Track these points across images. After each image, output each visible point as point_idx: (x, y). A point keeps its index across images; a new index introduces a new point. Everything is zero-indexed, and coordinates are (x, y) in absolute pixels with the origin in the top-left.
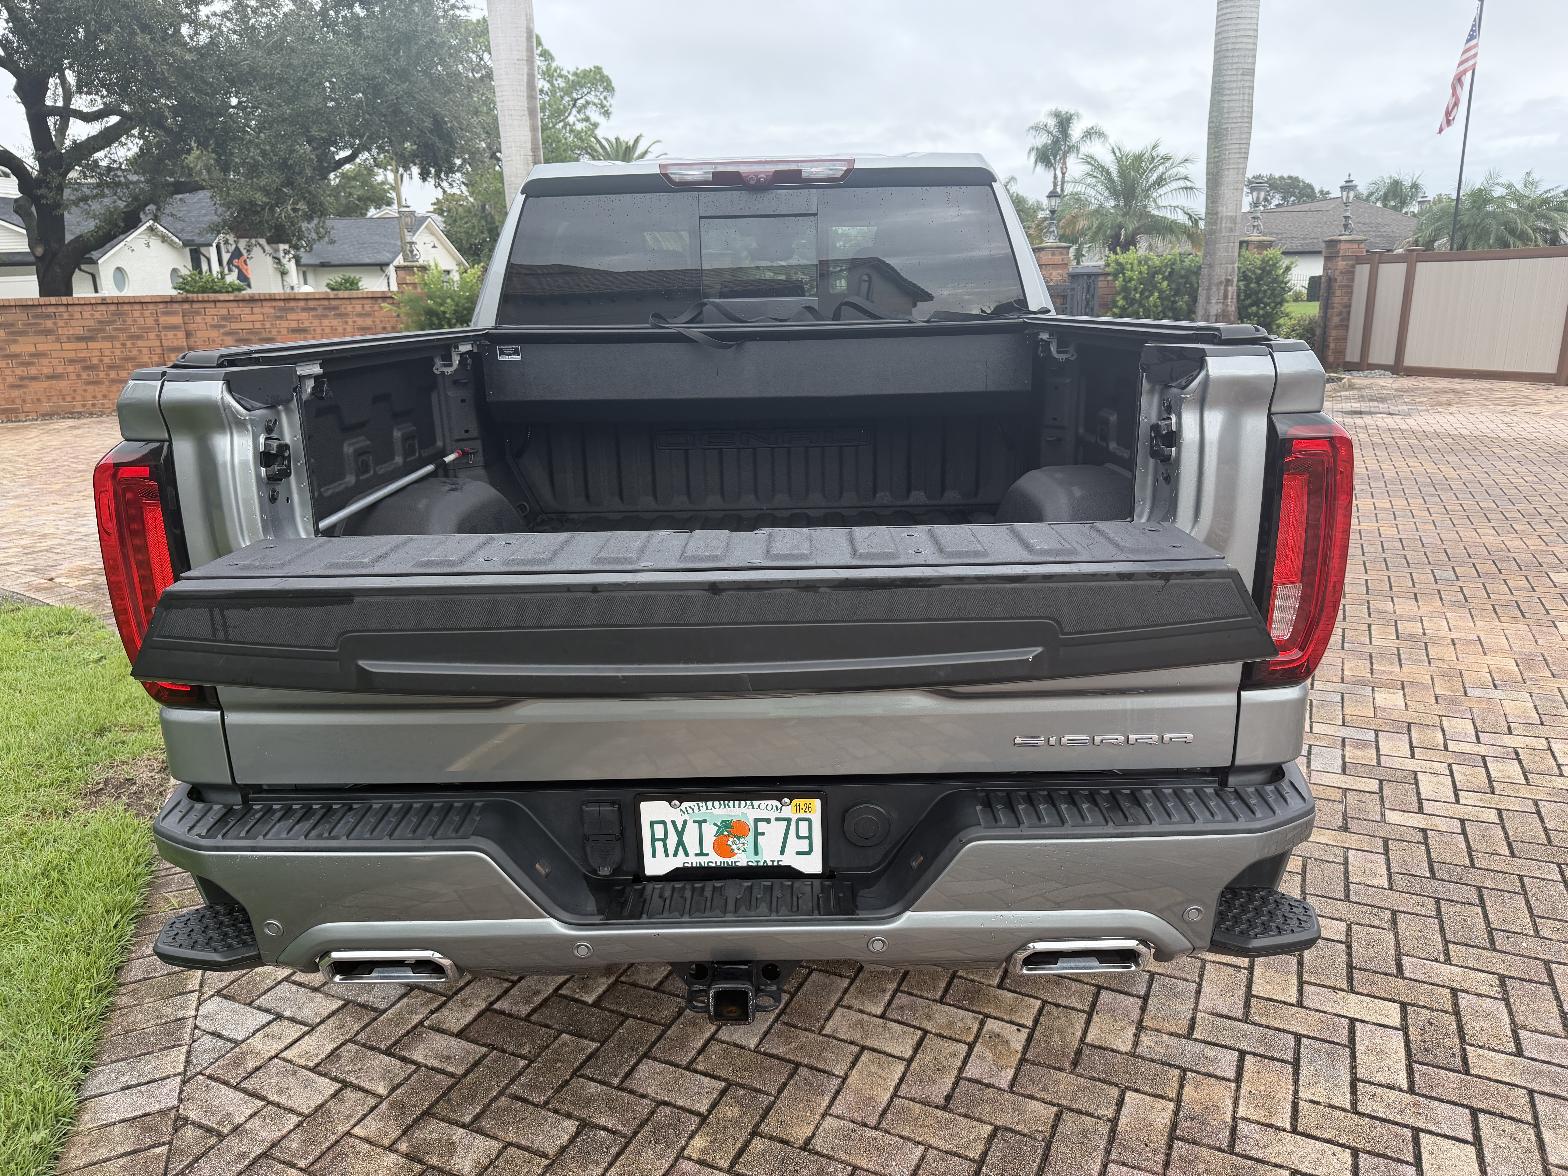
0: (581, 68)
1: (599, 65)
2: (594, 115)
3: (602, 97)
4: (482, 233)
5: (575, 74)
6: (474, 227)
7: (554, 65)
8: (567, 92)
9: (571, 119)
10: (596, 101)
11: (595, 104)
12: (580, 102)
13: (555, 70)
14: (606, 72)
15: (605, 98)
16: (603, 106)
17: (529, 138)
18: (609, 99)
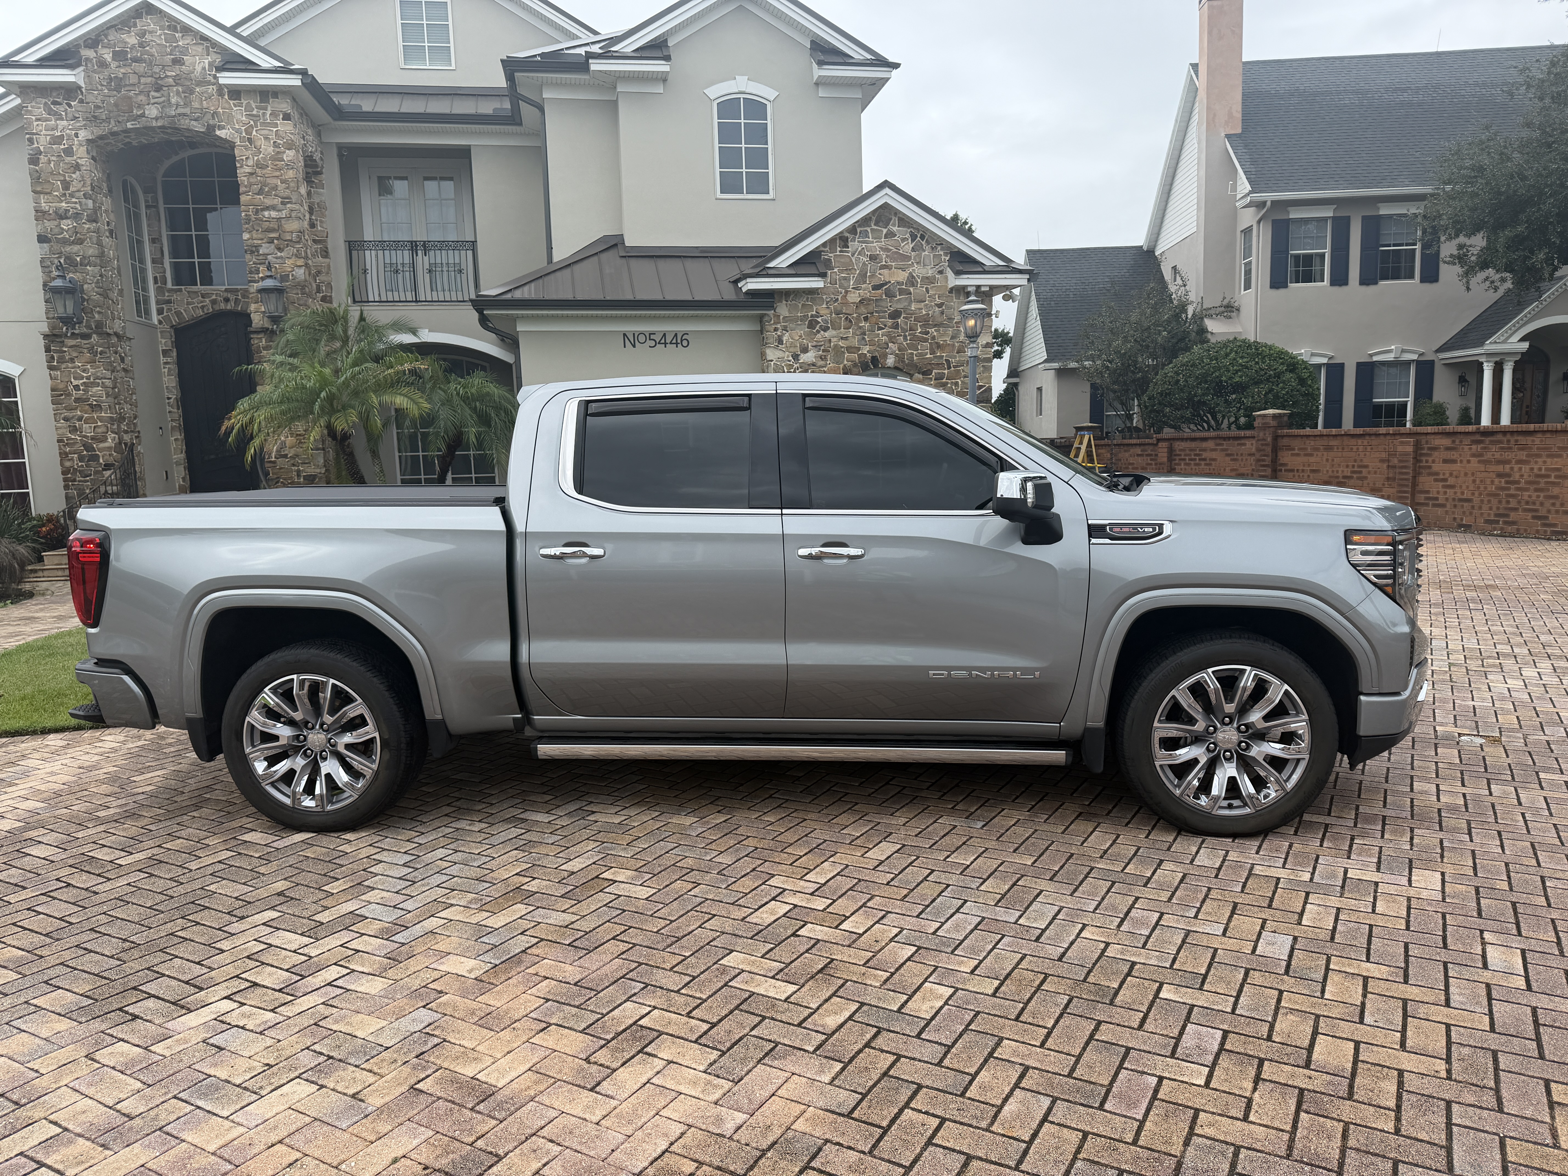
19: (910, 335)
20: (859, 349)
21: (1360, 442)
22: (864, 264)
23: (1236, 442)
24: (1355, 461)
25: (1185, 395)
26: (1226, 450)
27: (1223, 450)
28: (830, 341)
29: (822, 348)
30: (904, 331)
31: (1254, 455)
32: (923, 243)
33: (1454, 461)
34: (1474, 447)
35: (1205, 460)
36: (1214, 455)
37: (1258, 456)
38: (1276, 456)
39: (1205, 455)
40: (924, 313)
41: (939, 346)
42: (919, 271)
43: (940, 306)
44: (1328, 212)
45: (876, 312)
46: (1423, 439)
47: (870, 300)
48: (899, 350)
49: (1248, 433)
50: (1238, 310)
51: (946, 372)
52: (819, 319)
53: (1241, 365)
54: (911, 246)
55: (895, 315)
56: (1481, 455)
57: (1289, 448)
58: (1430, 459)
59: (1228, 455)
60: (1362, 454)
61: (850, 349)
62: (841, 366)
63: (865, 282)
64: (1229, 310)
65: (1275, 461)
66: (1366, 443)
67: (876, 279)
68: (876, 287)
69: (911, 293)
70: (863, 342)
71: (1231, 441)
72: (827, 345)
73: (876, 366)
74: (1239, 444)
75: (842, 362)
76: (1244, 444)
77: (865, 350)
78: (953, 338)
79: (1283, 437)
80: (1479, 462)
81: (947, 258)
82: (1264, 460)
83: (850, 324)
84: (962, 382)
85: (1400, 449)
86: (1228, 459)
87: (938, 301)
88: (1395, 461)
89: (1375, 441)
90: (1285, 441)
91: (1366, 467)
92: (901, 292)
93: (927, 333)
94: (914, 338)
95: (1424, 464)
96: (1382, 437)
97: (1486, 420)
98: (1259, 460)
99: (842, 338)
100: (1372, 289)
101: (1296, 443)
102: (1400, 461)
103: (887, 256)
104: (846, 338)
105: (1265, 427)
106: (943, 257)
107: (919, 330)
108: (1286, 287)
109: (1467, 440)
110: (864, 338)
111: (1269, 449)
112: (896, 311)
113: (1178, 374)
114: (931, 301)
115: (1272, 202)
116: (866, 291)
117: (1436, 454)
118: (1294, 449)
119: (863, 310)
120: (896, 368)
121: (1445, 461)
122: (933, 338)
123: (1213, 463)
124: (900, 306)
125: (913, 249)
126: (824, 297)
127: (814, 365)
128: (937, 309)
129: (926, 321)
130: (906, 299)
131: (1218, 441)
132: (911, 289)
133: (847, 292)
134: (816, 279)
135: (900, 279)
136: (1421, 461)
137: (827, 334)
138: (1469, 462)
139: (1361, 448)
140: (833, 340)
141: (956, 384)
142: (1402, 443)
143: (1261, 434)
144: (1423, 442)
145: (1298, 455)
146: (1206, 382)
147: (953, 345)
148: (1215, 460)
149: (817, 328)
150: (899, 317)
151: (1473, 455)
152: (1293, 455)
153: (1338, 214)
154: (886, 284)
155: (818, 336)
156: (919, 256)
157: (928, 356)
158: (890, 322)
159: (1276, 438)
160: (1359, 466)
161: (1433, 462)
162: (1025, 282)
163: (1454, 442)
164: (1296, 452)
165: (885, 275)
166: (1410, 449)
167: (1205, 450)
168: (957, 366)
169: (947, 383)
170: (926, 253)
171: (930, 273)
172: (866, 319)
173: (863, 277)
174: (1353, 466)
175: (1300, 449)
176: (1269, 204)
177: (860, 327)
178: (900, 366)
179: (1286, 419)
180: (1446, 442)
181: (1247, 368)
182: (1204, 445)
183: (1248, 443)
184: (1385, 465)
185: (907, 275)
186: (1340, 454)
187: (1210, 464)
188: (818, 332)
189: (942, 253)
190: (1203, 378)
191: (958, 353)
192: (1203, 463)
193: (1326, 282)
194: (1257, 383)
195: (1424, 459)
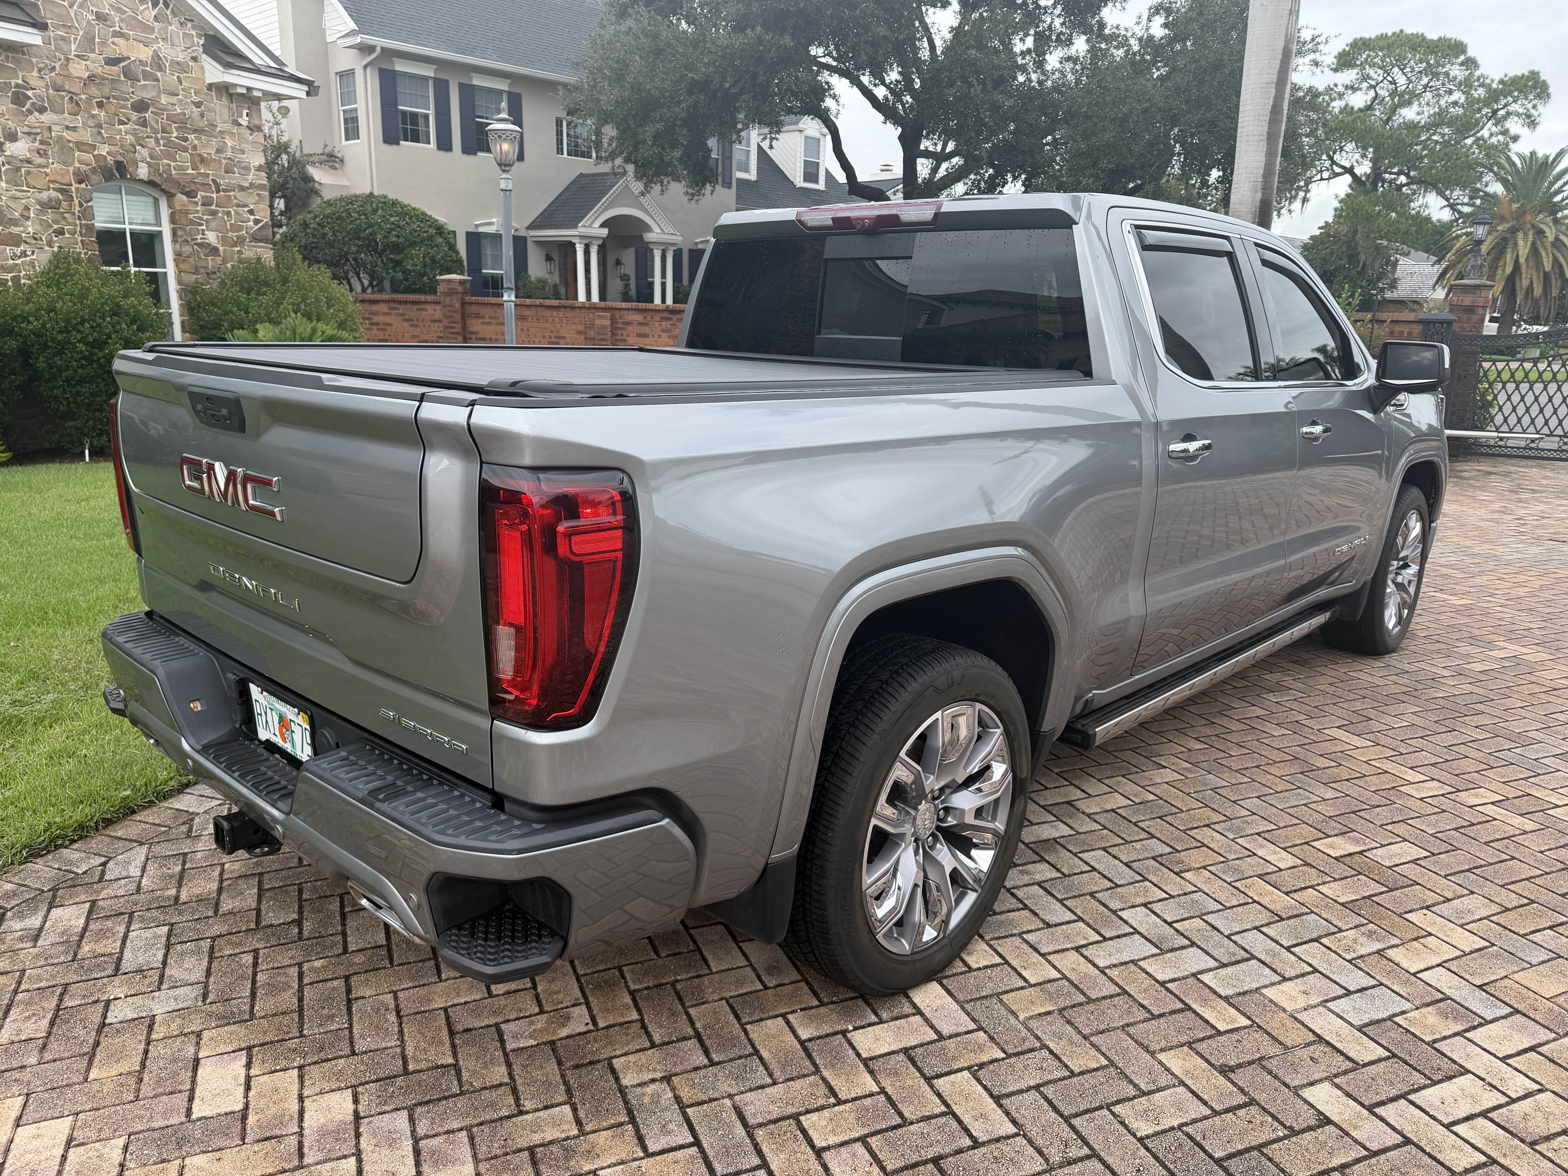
0: (1512, 74)
1: (1536, 69)
2: (1514, 126)
3: (1530, 106)
4: (1341, 259)
5: (1501, 82)
6: (1332, 253)
7: (1477, 73)
8: (1487, 102)
9: (1485, 133)
10: (1521, 111)
11: (1518, 115)
12: (1502, 112)
13: (1478, 80)
14: (1543, 77)
15: (1534, 107)
16: (1528, 116)
17: (1262, 164)
18: (1539, 107)
19: (163, 138)
20: (94, 147)
21: (555, 313)
22: (89, 22)
23: (415, 307)
24: (552, 332)
25: (336, 251)
26: (404, 315)
27: (398, 315)
28: (50, 129)
29: (39, 138)
30: (155, 131)
31: (439, 321)
32: (168, 12)
33: (646, 336)
34: (663, 323)
35: (377, 324)
36: (388, 319)
37: (446, 322)
38: (465, 324)
39: (376, 319)
40: (179, 111)
41: (203, 160)
42: (168, 52)
43: (198, 105)
44: (428, 71)
45: (114, 97)
46: (617, 314)
47: (103, 79)
48: (152, 157)
49: (430, 298)
50: (342, 161)
51: (214, 195)
52: (30, 93)
53: (393, 223)
54: (154, 13)
55: (141, 106)
56: (669, 331)
57: (478, 316)
58: (625, 333)
59: (406, 320)
60: (558, 326)
61: (80, 146)
62: (71, 169)
63: (93, 51)
64: (332, 160)
65: (464, 328)
66: (561, 315)
67: (109, 49)
68: (112, 62)
69: (158, 80)
70: (99, 138)
71: (408, 306)
72: (46, 134)
73: (123, 176)
74: (418, 309)
75: (72, 164)
76: (426, 310)
77: (104, 150)
78: (218, 151)
79: (471, 304)
80: (669, 337)
81: (202, 42)
82: (453, 328)
83: (77, 109)
84: (236, 212)
85: (598, 322)
86: (406, 324)
87: (196, 99)
88: (591, 333)
89: (570, 313)
90: (473, 309)
91: (564, 338)
92: (146, 76)
93: (186, 140)
94: (168, 143)
95: (619, 337)
96: (577, 310)
97: (582, 297)
98: (446, 327)
99: (67, 128)
100: (471, 158)
101: (483, 311)
102: (599, 334)
103: (122, 20)
104: (74, 129)
105: (451, 293)
106: (196, 39)
107: (175, 134)
108: (398, 144)
109: (657, 317)
110: (100, 133)
111: (458, 317)
112: (142, 101)
113: (323, 227)
114: (186, 97)
115: (382, 48)
116: (95, 64)
117: (630, 328)
118: (483, 317)
119: (94, 90)
120: (151, 183)
121: (639, 335)
122: (195, 148)
123: (388, 328)
124: (147, 95)
125: (156, 18)
126: (34, 60)
127: (28, 162)
128: (195, 109)
129: (182, 122)
130: (154, 87)
131: (392, 305)
132: (159, 74)
133: (68, 60)
134: (30, 30)
135: (143, 57)
136: (616, 334)
137: (43, 118)
138: (660, 336)
139: (557, 320)
140: (55, 128)
141: (228, 214)
142: (599, 316)
143: (448, 300)
144: (618, 316)
145: (489, 323)
146: (359, 238)
147: (220, 162)
148: (390, 325)
149: (28, 106)
150: (147, 111)
151: (664, 331)
152: (483, 323)
153: (439, 76)
154: (124, 59)
155: (31, 118)
156: (165, 29)
157: (190, 171)
158: (134, 116)
159: (463, 304)
160: (556, 337)
161: (628, 335)
162: (303, 95)
163: (645, 318)
164: (487, 320)
165: (121, 47)
166: (607, 323)
167: (376, 314)
168: (227, 191)
169: (218, 212)
170: (173, 27)
171: (181, 58)
172: (100, 105)
173: (89, 42)
174: (550, 337)
175: (490, 318)
176: (378, 49)
177: (93, 116)
178: (157, 179)
179: (468, 285)
180: (639, 317)
181: (399, 227)
182: (375, 308)
183: (430, 307)
184: (582, 337)
185: (151, 53)
186: (535, 325)
187: (385, 330)
188: (30, 112)
189: (194, 33)
190: (356, 234)
191: (226, 172)
192: (375, 327)
193: (433, 145)
194: (413, 244)
195: (619, 332)
